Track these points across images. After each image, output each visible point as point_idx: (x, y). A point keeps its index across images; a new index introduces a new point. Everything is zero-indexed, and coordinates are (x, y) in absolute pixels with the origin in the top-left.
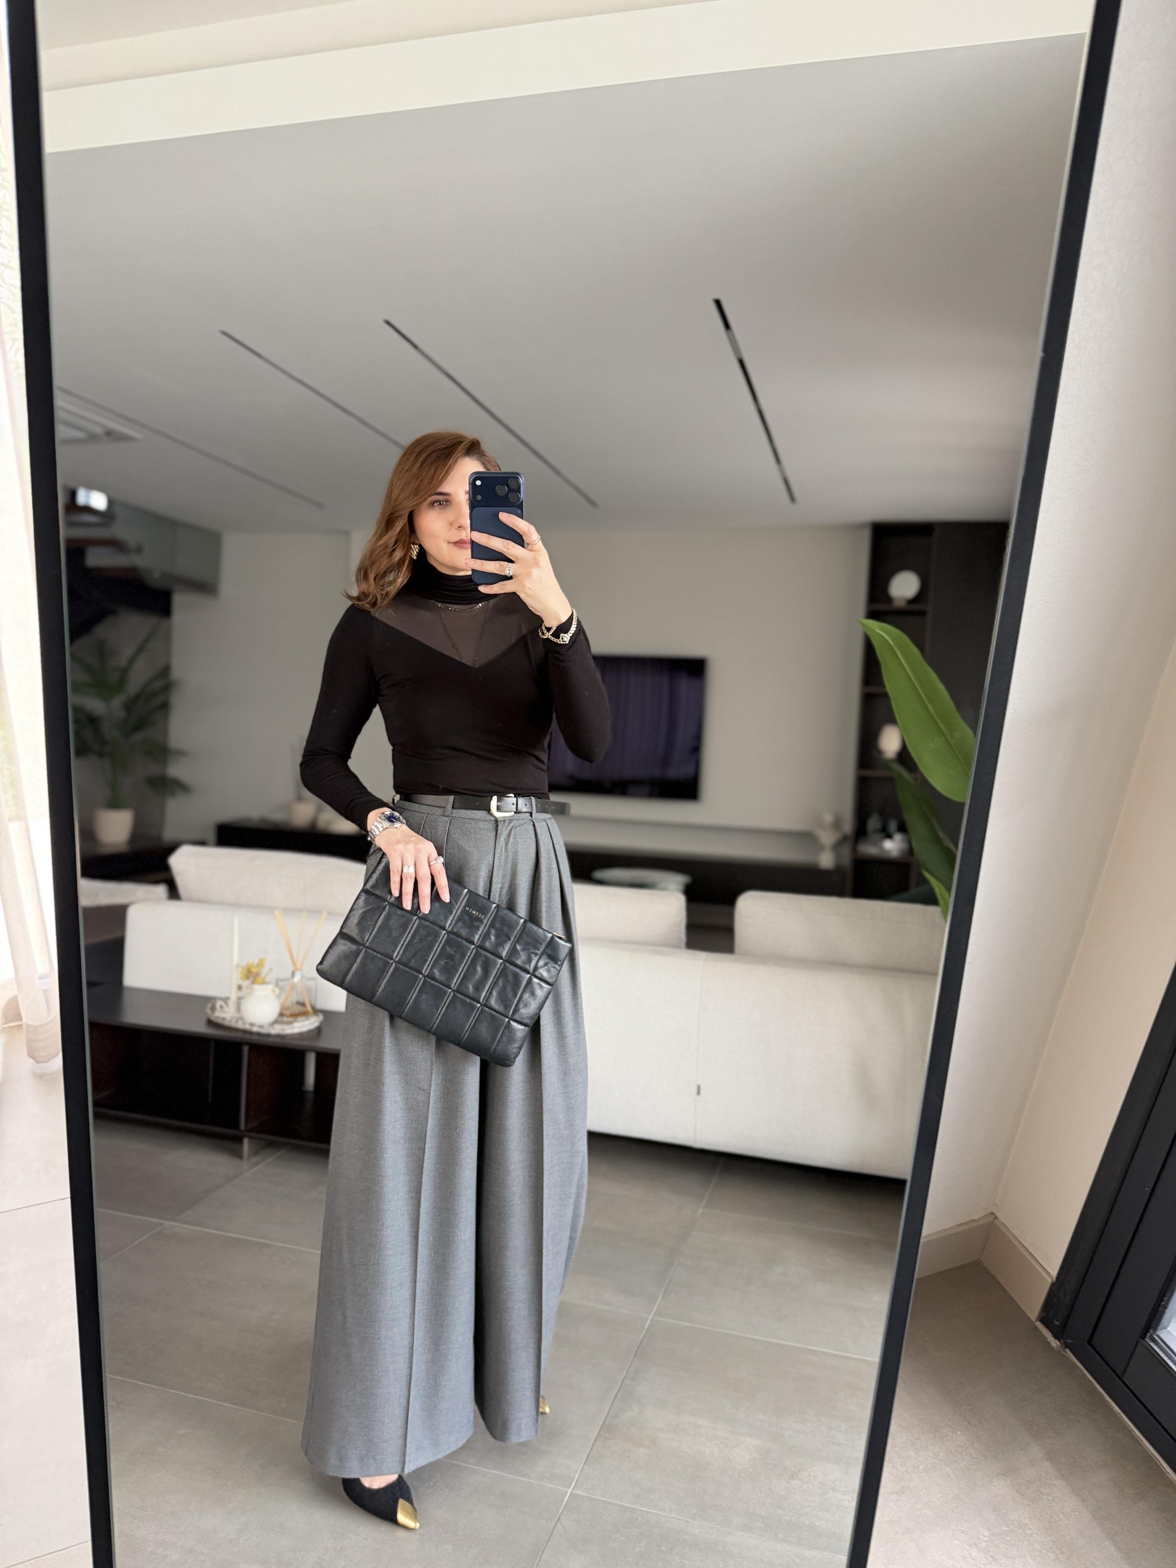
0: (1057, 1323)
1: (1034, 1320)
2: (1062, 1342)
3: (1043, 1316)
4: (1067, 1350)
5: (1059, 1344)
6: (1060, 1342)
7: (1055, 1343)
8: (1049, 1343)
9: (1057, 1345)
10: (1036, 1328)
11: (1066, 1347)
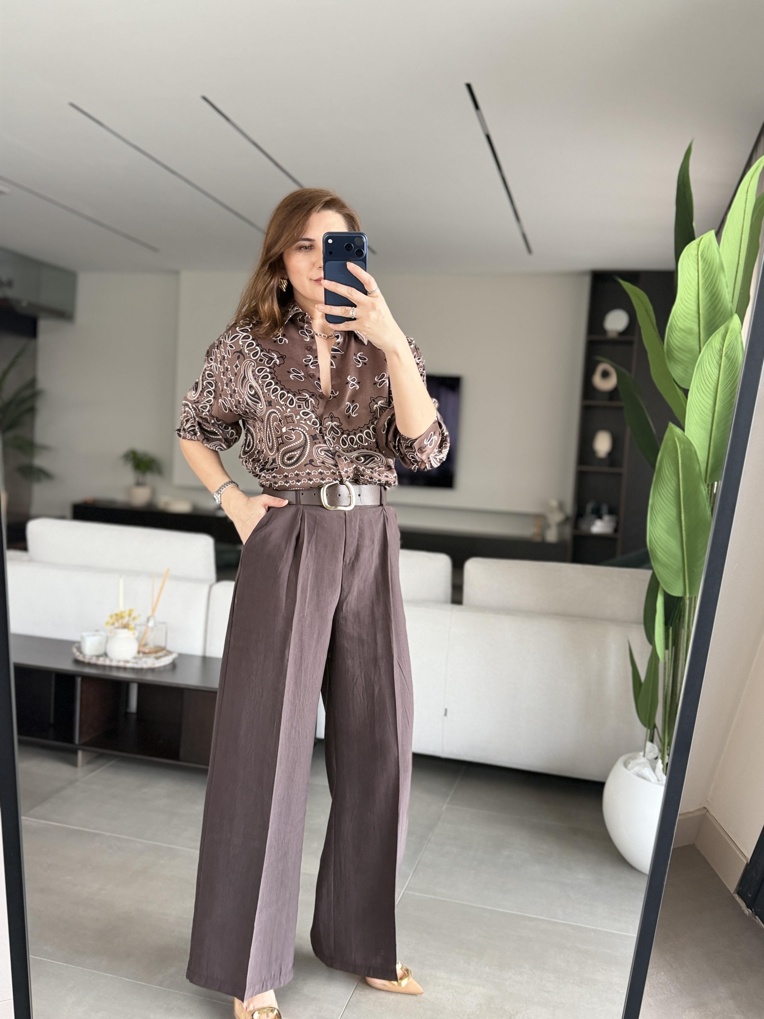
0: (750, 896)
1: (732, 892)
2: (753, 910)
3: (739, 889)
4: (757, 917)
5: (751, 912)
6: (752, 911)
7: (747, 911)
8: (743, 912)
9: (749, 913)
10: (734, 898)
11: (756, 915)
